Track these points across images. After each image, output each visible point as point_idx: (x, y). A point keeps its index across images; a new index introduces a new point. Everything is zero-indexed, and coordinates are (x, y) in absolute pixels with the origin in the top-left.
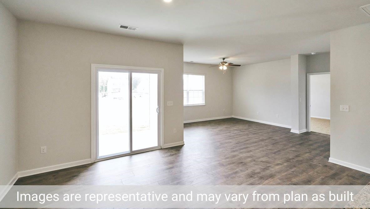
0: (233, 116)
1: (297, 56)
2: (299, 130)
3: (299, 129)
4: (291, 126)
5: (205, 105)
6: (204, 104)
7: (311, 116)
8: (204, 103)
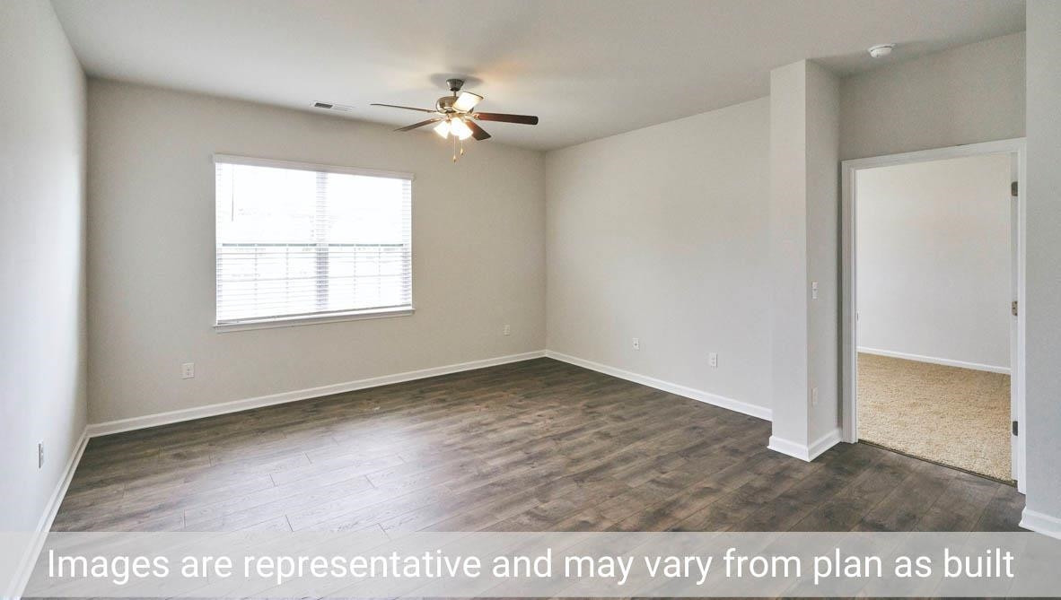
0: (547, 354)
1: (800, 67)
2: (809, 443)
3: (811, 439)
4: (770, 411)
5: (413, 311)
6: (410, 308)
7: (861, 348)
8: (410, 301)
